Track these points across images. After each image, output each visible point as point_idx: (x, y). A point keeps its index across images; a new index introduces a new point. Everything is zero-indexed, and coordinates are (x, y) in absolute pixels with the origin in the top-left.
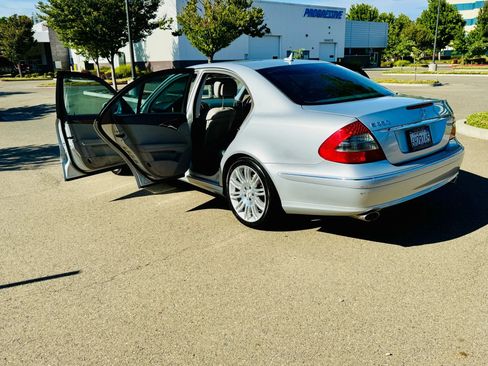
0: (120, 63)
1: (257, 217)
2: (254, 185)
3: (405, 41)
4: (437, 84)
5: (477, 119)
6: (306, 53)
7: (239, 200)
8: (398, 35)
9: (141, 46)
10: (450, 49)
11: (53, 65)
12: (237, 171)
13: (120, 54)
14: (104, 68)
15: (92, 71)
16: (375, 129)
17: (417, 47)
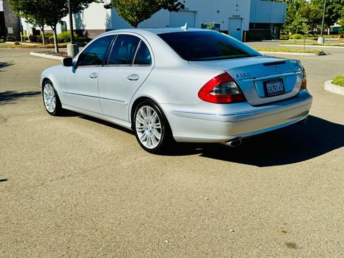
0: (63, 30)
1: (155, 145)
2: (153, 120)
3: (299, 18)
4: (322, 54)
5: (340, 80)
6: (217, 26)
7: (143, 132)
8: (295, 13)
9: (79, 17)
10: (338, 26)
11: (6, 30)
12: (141, 110)
13: (62, 23)
14: (48, 34)
15: (38, 36)
16: (238, 79)
17: (308, 23)
